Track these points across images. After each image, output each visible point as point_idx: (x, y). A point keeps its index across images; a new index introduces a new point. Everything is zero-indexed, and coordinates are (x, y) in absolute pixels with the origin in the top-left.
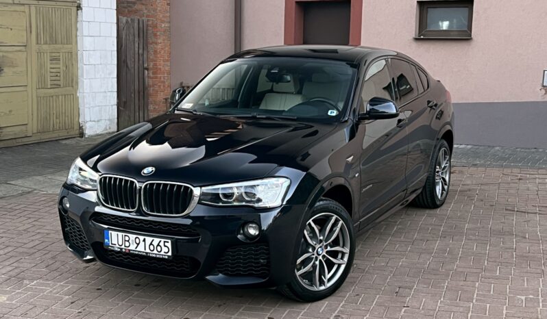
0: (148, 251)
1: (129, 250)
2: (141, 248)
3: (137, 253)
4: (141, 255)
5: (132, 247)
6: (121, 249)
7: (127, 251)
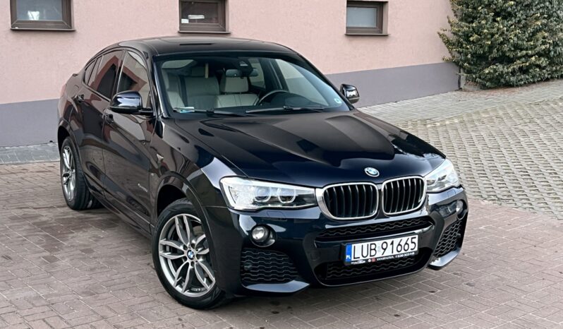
0: (395, 252)
1: (376, 258)
2: (388, 253)
3: (384, 259)
4: (389, 259)
5: (379, 254)
6: (367, 260)
7: (374, 261)
